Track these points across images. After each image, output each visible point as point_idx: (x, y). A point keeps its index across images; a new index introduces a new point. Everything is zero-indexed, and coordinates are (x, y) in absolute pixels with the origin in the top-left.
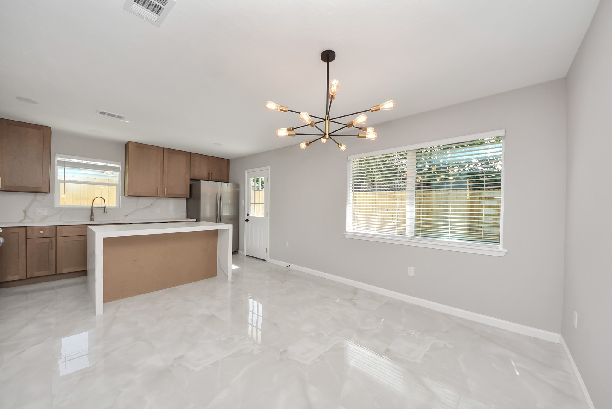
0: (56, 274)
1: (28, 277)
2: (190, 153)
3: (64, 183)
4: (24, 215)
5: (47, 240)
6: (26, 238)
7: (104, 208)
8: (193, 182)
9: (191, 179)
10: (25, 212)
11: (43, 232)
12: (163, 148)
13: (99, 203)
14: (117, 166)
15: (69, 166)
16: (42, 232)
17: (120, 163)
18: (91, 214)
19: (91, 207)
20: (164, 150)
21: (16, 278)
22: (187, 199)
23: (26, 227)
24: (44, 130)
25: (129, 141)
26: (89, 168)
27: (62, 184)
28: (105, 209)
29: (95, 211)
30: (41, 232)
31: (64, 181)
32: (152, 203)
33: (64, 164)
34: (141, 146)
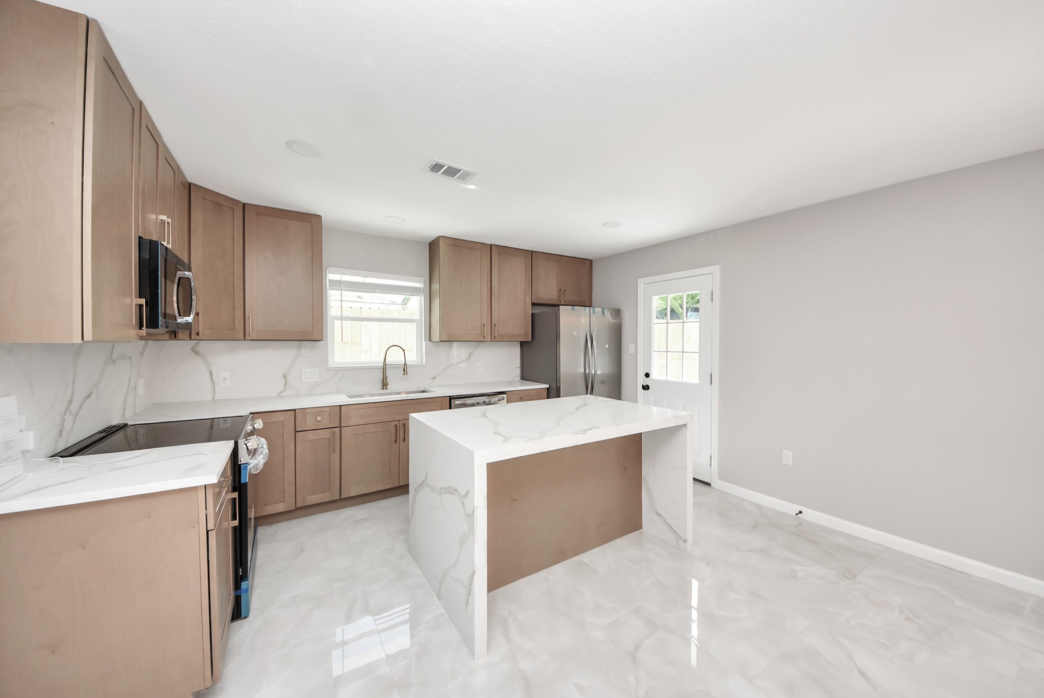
0: (341, 500)
1: (297, 506)
2: (532, 251)
3: (341, 321)
4: (284, 383)
5: (326, 434)
6: (296, 432)
7: (403, 366)
8: (538, 310)
9: (533, 304)
10: (285, 376)
11: (320, 420)
12: (491, 245)
13: (395, 357)
14: (417, 285)
15: (347, 289)
16: (319, 418)
17: (423, 279)
18: (382, 378)
19: (383, 365)
20: (491, 249)
21: (280, 507)
22: (522, 344)
23: (294, 410)
24: (312, 223)
25: (439, 236)
26: (377, 291)
27: (337, 323)
28: (405, 368)
29: (389, 373)
30: (318, 420)
31: (342, 318)
32: (471, 353)
33: (338, 285)
34: (459, 245)
